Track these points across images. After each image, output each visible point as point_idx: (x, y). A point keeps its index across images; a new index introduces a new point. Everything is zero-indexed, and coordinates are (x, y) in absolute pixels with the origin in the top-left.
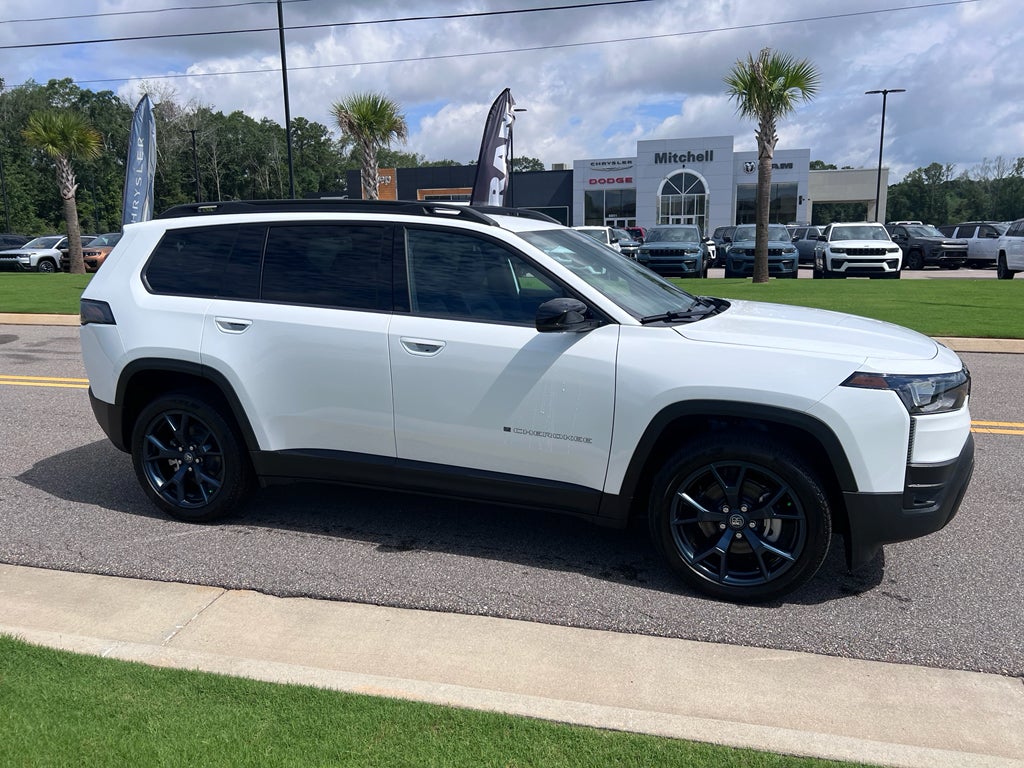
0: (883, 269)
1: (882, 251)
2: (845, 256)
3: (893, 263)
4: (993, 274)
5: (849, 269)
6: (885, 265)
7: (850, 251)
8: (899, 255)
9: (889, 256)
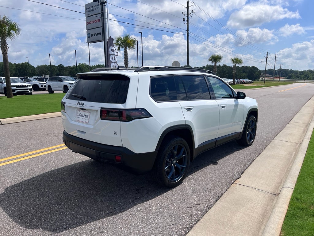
0: (28, 92)
1: (27, 86)
2: (15, 88)
3: (30, 90)
4: (47, 92)
5: (17, 92)
6: (29, 90)
7: (17, 86)
8: (31, 87)
9: (29, 88)
